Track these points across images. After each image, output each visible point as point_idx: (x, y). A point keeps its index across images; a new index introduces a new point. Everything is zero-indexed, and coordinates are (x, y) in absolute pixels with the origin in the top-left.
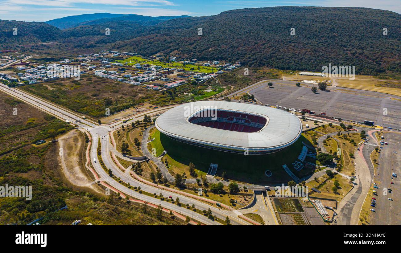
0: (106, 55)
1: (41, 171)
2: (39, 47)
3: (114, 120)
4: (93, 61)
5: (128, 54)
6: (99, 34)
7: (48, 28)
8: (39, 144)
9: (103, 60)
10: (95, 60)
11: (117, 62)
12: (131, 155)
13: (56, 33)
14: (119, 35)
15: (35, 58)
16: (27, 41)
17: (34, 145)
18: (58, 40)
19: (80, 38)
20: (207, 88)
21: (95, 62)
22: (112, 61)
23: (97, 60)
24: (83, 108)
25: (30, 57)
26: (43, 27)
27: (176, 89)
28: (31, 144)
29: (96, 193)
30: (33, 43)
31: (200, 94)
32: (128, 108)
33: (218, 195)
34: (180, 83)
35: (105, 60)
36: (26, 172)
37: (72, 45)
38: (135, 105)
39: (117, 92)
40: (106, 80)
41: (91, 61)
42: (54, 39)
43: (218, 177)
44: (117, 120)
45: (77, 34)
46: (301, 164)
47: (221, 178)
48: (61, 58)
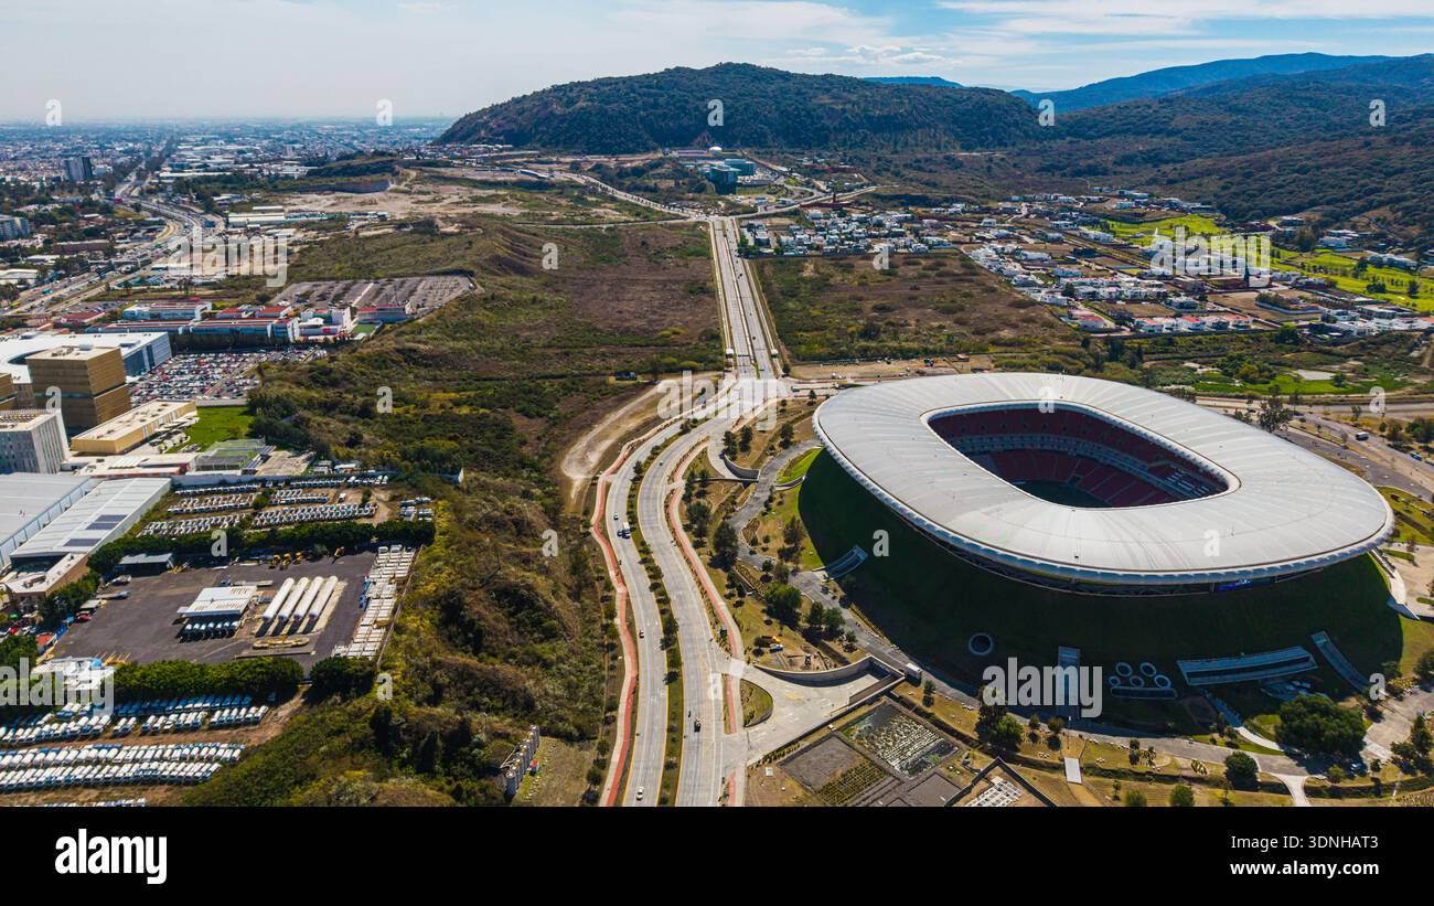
0: (1101, 201)
1: (555, 425)
2: (936, 163)
3: (829, 376)
4: (1032, 216)
5: (1173, 206)
6: (1159, 132)
7: (998, 107)
8: (622, 379)
9: (1063, 218)
10: (1040, 215)
11: (1106, 228)
12: (733, 459)
13: (1016, 124)
14: (1235, 137)
15: (883, 193)
16: (917, 145)
17: (612, 380)
18: (1014, 145)
19: (1089, 143)
20: (1324, 367)
21: (1039, 222)
22: (1093, 224)
23: (1049, 214)
24: (807, 331)
25: (872, 189)
26: (985, 104)
27: (1171, 342)
28: (611, 375)
29: (568, 494)
30: (935, 150)
31: (1245, 378)
32: (907, 358)
33: (765, 618)
34: (1220, 327)
35: (1072, 219)
36: (530, 416)
37: (1034, 162)
38: (942, 353)
39: (948, 311)
40: (975, 274)
41: (1027, 216)
42: (1001, 144)
43: (833, 584)
44: (833, 378)
45: (1090, 128)
46: (1168, 688)
47: (835, 591)
48: (946, 200)
